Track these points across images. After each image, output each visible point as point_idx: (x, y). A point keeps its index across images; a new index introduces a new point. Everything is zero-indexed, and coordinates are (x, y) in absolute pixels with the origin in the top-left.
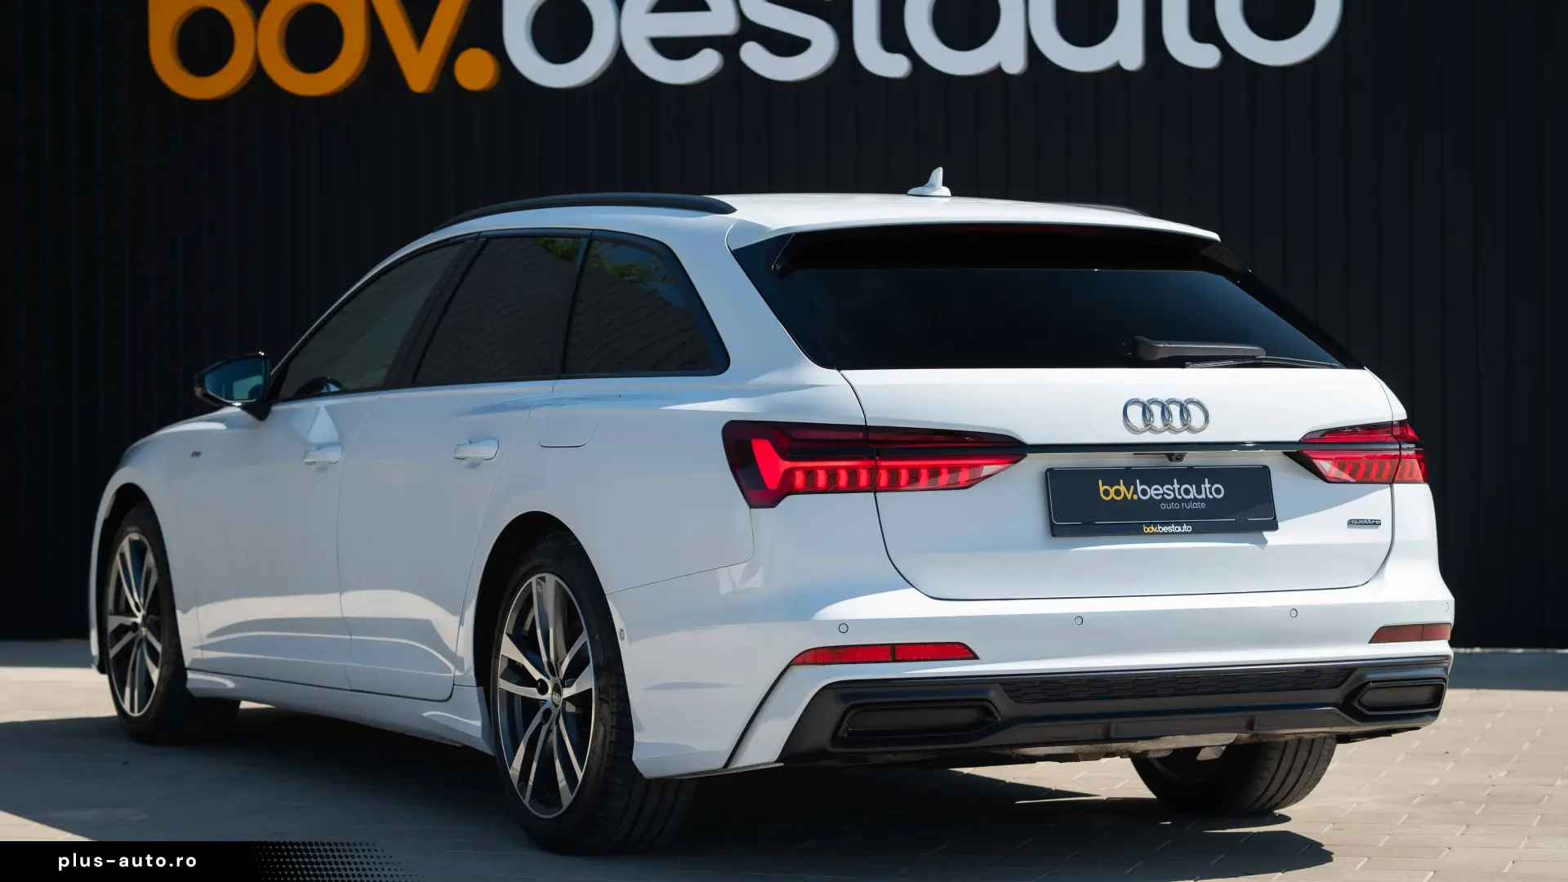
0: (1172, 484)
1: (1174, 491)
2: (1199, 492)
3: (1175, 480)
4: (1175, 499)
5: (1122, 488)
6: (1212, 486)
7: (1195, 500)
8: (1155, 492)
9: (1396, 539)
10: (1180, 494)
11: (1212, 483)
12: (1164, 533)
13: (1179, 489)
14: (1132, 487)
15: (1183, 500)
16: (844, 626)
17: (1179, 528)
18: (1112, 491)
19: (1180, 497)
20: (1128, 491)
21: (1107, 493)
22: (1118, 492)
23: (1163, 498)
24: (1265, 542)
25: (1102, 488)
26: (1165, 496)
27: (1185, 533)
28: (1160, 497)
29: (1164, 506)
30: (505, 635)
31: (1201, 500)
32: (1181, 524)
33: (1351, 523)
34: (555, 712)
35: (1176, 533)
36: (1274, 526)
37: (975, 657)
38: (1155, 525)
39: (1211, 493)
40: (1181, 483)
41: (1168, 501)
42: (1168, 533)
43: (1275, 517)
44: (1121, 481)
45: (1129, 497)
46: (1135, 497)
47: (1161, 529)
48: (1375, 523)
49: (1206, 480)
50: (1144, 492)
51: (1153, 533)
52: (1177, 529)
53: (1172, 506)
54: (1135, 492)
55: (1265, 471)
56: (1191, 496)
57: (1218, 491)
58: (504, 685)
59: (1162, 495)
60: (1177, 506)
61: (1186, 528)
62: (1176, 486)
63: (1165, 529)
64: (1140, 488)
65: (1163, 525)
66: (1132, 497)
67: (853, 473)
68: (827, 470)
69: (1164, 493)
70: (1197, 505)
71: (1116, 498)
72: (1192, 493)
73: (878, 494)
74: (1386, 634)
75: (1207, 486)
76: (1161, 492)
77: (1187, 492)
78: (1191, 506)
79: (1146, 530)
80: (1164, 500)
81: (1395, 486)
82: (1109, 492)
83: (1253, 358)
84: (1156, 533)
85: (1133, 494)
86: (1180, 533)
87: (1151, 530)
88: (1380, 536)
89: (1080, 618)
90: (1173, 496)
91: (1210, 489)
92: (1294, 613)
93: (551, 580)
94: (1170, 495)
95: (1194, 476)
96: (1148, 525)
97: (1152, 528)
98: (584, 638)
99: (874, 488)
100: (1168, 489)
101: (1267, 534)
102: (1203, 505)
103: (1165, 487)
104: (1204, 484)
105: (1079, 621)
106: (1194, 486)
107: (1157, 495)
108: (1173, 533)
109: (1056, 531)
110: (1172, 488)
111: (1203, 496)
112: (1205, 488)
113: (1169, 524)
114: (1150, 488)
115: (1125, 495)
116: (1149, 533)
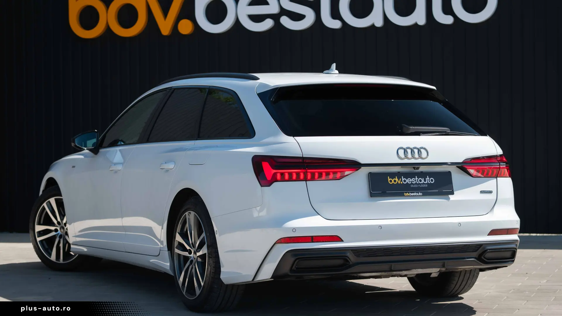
0: (415, 178)
1: (416, 180)
2: (425, 181)
3: (416, 176)
4: (416, 184)
5: (397, 179)
6: (430, 179)
7: (424, 184)
8: (409, 181)
9: (498, 198)
10: (418, 182)
11: (430, 177)
12: (412, 196)
13: (418, 180)
14: (400, 179)
16: (294, 230)
18: (393, 181)
19: (418, 183)
20: (399, 181)
21: (391, 181)
22: (395, 181)
23: (412, 183)
24: (449, 199)
25: (389, 180)
26: (412, 182)
27: (420, 196)
28: (411, 182)
29: (412, 186)
30: (177, 233)
31: (426, 184)
32: (418, 193)
33: (482, 192)
34: (194, 261)
35: (416, 196)
36: (452, 193)
37: (342, 241)
38: (409, 193)
39: (429, 181)
40: (418, 178)
41: (414, 184)
42: (414, 196)
43: (453, 190)
44: (396, 177)
45: (399, 183)
46: (401, 183)
47: (411, 194)
48: (490, 192)
49: (428, 176)
50: (405, 181)
51: (408, 196)
52: (417, 194)
53: (415, 186)
54: (401, 181)
55: (449, 173)
56: (422, 182)
57: (432, 180)
58: (177, 251)
60: (417, 186)
61: (420, 194)
62: (417, 179)
63: (412, 194)
64: (403, 179)
65: (411, 193)
66: (400, 183)
67: (298, 174)
68: (289, 173)
69: (412, 181)
70: (424, 186)
72: (422, 181)
73: (307, 182)
74: (493, 232)
75: (428, 178)
76: (411, 181)
77: (421, 181)
78: (422, 186)
80: (412, 184)
81: (498, 178)
82: (392, 181)
83: (446, 132)
85: (400, 182)
86: (418, 196)
87: (407, 194)
88: (492, 196)
89: (380, 227)
91: (429, 180)
92: (459, 225)
93: (193, 213)
94: (414, 182)
95: (423, 175)
96: (406, 193)
97: (408, 194)
98: (204, 235)
99: (306, 179)
101: (450, 196)
102: (426, 185)
103: (413, 179)
104: (427, 178)
105: (380, 228)
106: (423, 179)
107: (409, 182)
108: (415, 196)
109: (372, 195)
110: (415, 179)
111: (426, 182)
112: (427, 179)
113: (413, 193)
114: (407, 180)
115: (398, 182)
116: (406, 196)
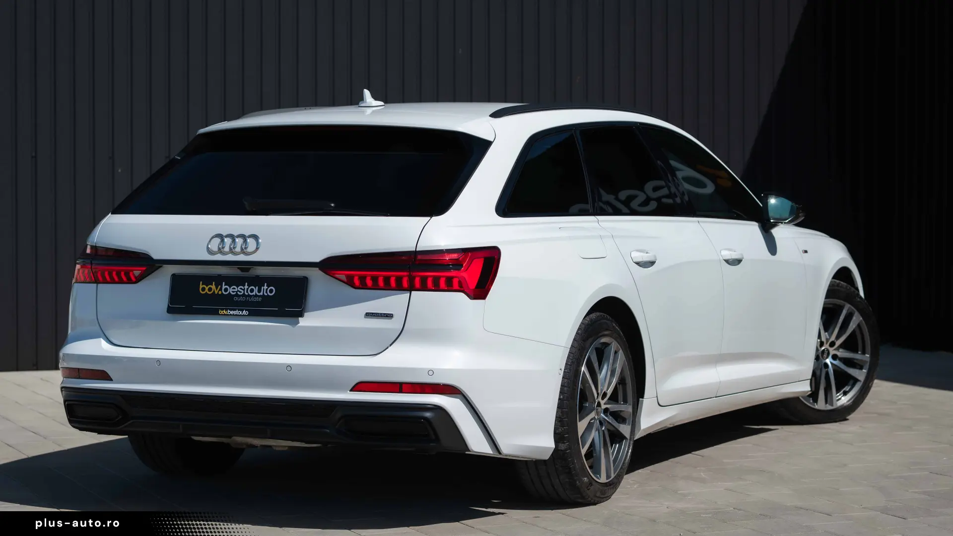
0: (244, 286)
1: (244, 290)
2: (259, 291)
3: (246, 284)
4: (243, 295)
5: (213, 287)
7: (256, 296)
8: (232, 290)
10: (247, 292)
11: (268, 286)
12: (231, 315)
13: (247, 289)
14: (220, 287)
15: (249, 296)
17: (241, 312)
18: (207, 288)
19: (247, 294)
20: (217, 289)
21: (203, 289)
22: (210, 289)
25: (201, 286)
26: (238, 293)
27: (244, 315)
28: (235, 293)
29: (236, 299)
31: (260, 296)
32: (242, 310)
33: (369, 315)
35: (238, 315)
36: (301, 315)
37: (109, 379)
38: (226, 310)
39: (266, 292)
40: (249, 286)
41: (239, 296)
42: (233, 315)
43: (303, 309)
44: (214, 283)
45: (216, 292)
46: (220, 293)
47: (229, 312)
48: (389, 316)
49: (266, 284)
50: (226, 290)
51: (225, 315)
52: (239, 313)
53: (241, 299)
54: (221, 289)
55: (304, 280)
56: (254, 293)
57: (272, 291)
59: (237, 292)
60: (244, 299)
61: (245, 312)
62: (246, 287)
63: (232, 312)
64: (224, 287)
65: (231, 310)
69: (238, 291)
70: (257, 299)
71: (208, 292)
74: (360, 387)
75: (265, 287)
76: (236, 290)
77: (252, 291)
78: (253, 299)
79: (221, 312)
80: (237, 295)
81: (415, 292)
82: (205, 289)
84: (226, 315)
85: (219, 291)
86: (241, 315)
87: (223, 312)
89: (159, 362)
90: (243, 293)
91: (267, 289)
92: (289, 368)
94: (241, 292)
95: (258, 281)
96: (222, 309)
97: (224, 311)
100: (241, 289)
101: (300, 318)
102: (260, 299)
103: (239, 288)
104: (264, 286)
106: (257, 287)
107: (233, 292)
108: (236, 315)
109: (170, 310)
110: (243, 288)
111: (261, 294)
112: (264, 289)
113: (235, 310)
114: (230, 288)
115: (214, 291)
116: (222, 314)
